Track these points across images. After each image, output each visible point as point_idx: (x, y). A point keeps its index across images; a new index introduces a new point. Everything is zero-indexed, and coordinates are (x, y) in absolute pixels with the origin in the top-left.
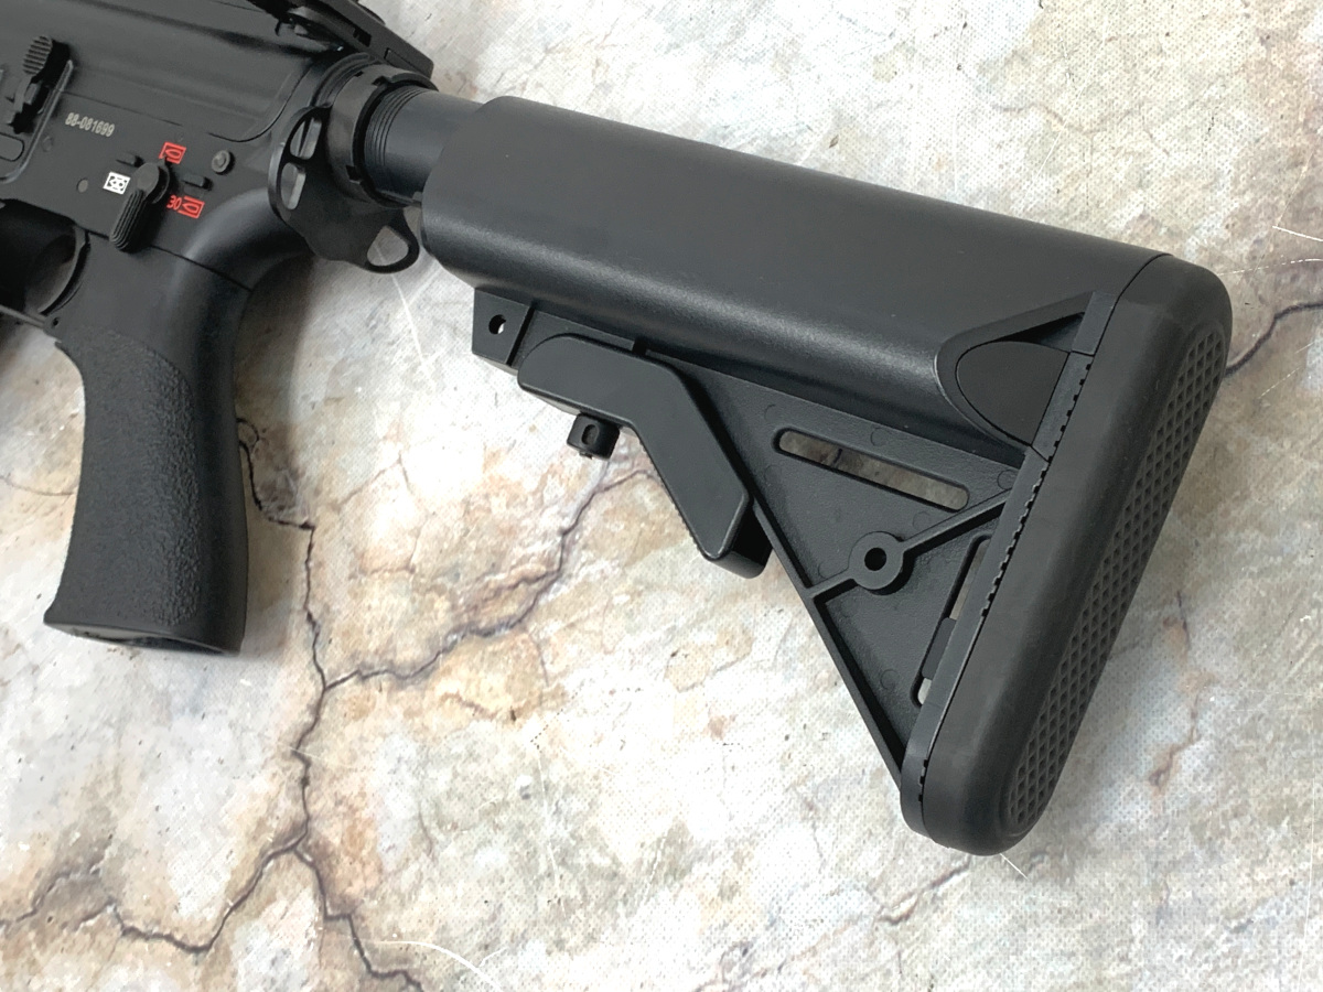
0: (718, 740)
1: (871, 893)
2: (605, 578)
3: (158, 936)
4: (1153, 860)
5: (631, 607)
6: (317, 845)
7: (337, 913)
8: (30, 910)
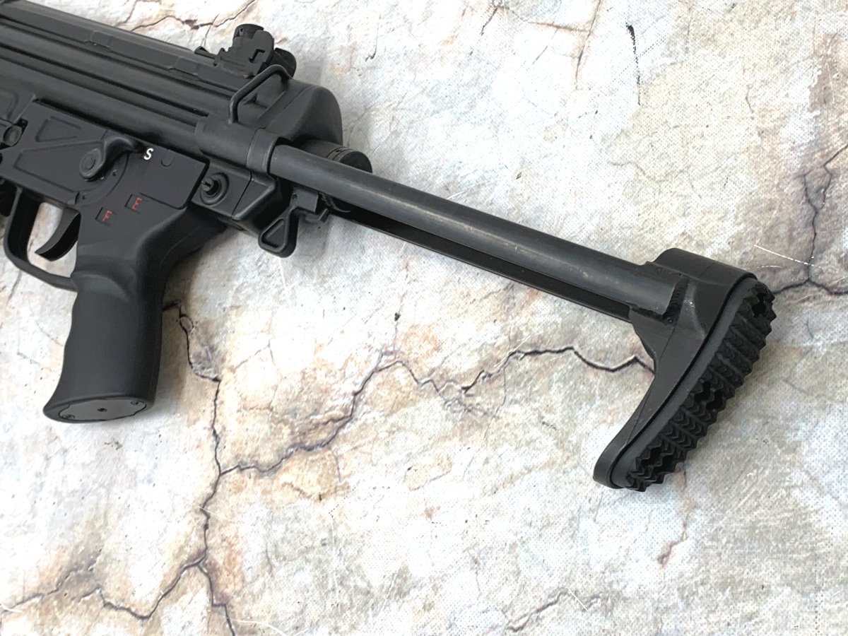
0: (429, 519)
1: (504, 613)
2: (375, 422)
3: (123, 608)
4: (656, 605)
5: (388, 440)
6: (210, 563)
7: (218, 602)
8: (55, 588)
